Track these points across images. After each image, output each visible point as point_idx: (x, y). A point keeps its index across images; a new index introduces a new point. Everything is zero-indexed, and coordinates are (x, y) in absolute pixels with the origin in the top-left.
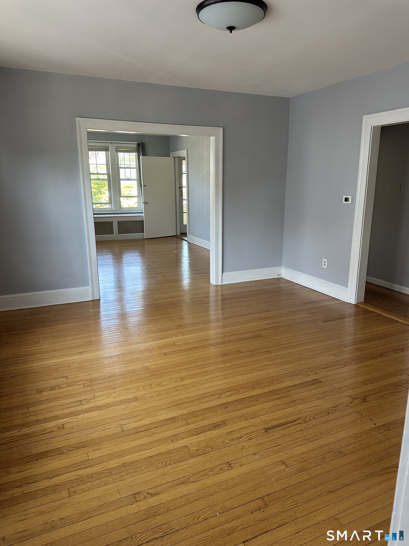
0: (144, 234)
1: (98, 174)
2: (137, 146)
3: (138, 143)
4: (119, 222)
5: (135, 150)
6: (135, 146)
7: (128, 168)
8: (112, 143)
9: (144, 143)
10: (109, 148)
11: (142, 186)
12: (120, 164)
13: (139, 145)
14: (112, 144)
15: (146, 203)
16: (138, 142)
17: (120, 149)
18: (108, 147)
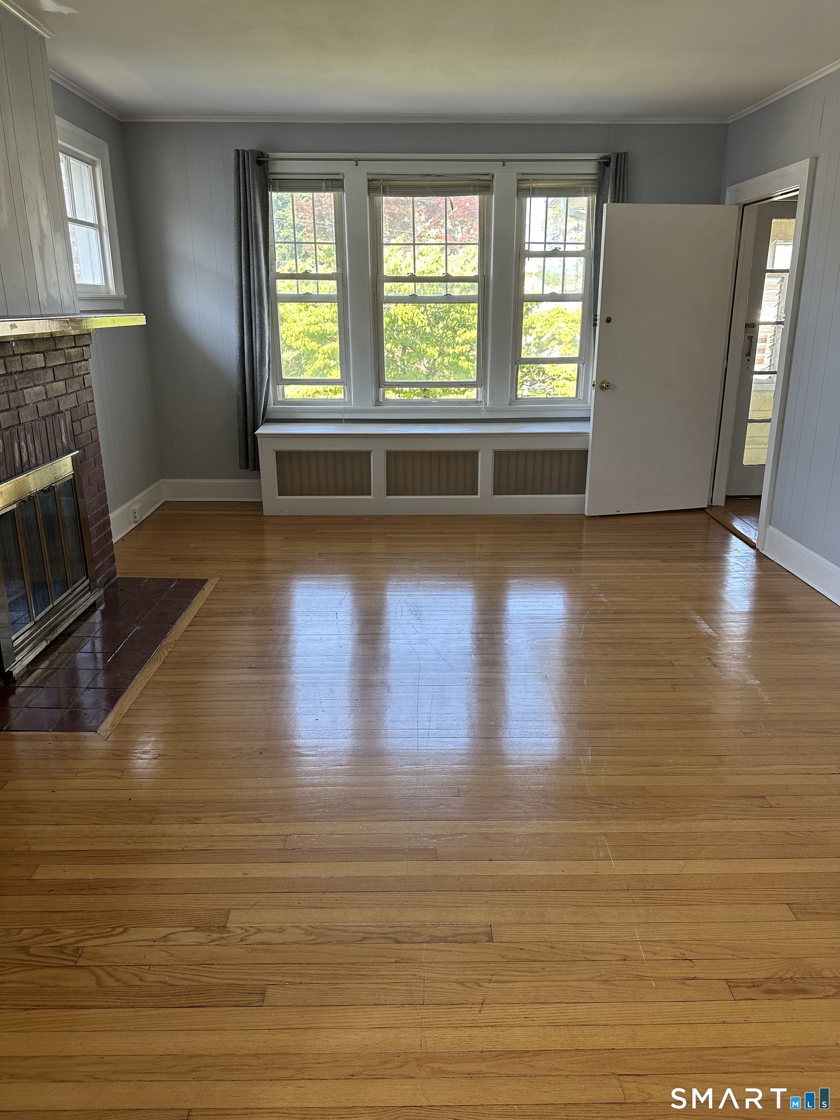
0: (585, 498)
1: (447, 279)
2: (599, 168)
3: (602, 158)
4: (499, 455)
5: (587, 186)
6: (591, 168)
7: (555, 253)
8: (504, 162)
9: (626, 154)
10: (495, 181)
11: (598, 322)
12: (527, 240)
13: (604, 164)
14: (506, 163)
15: (603, 386)
16: (603, 155)
17: (534, 185)
18: (489, 178)
